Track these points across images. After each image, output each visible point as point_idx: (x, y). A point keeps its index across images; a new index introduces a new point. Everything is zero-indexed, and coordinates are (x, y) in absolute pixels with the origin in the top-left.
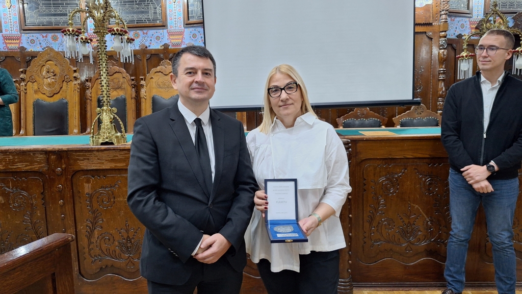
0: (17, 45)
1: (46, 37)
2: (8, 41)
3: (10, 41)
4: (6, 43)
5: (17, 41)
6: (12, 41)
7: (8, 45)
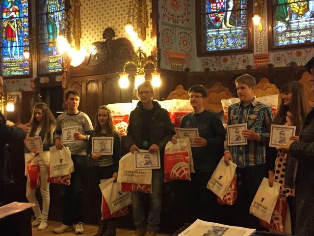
0: (265, 63)
1: (291, 53)
2: (258, 60)
3: (260, 60)
4: (256, 62)
5: (265, 60)
6: (261, 60)
7: (258, 64)
